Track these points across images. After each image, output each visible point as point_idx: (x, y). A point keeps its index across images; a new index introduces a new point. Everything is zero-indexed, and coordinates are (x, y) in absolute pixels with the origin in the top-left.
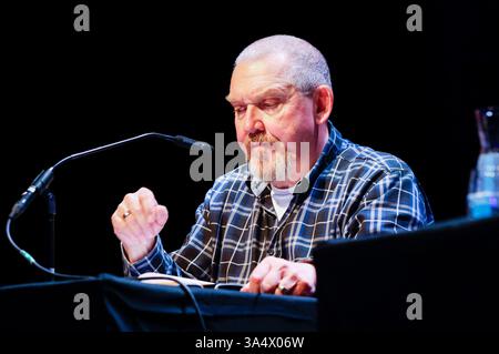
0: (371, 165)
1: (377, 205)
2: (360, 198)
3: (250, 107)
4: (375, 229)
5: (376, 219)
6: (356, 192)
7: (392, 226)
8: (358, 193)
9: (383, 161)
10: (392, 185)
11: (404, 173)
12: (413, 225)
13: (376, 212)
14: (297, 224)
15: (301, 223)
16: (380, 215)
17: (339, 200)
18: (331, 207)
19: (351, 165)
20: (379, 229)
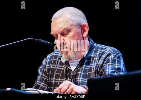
0: (106, 51)
1: (109, 65)
2: (103, 63)
3: (59, 35)
4: (108, 73)
5: (109, 70)
6: (101, 61)
7: (114, 72)
8: (102, 61)
9: (110, 49)
10: (114, 58)
11: (118, 53)
12: (122, 72)
13: (109, 67)
15: (82, 73)
16: (110, 69)
17: (95, 64)
18: (93, 66)
19: (99, 51)
20: (110, 74)
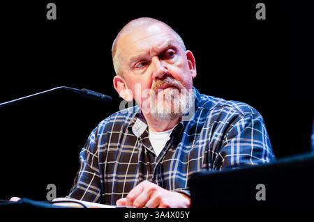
0: (228, 110)
1: (236, 142)
2: (222, 138)
4: (235, 161)
5: (235, 153)
6: (218, 134)
7: (248, 158)
8: (220, 134)
9: (237, 107)
10: (246, 125)
11: (254, 116)
12: (265, 156)
13: (235, 147)
14: (175, 161)
15: (178, 160)
16: (238, 150)
17: (205, 140)
18: (200, 146)
19: (212, 112)
20: (238, 162)
